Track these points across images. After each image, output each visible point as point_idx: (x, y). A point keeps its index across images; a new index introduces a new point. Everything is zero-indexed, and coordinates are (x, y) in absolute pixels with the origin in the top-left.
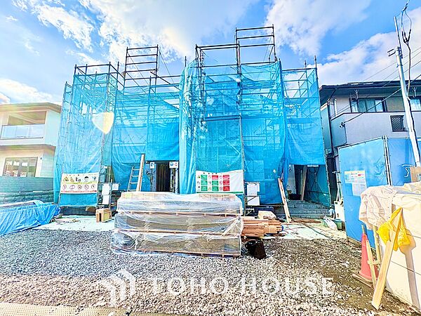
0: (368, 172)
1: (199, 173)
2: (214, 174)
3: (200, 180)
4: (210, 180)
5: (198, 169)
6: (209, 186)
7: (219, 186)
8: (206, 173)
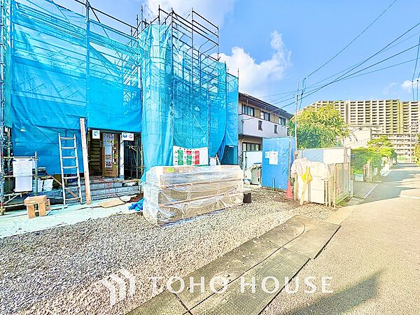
0: (279, 153)
1: (176, 148)
2: (189, 150)
3: (177, 155)
4: (185, 155)
5: (175, 144)
6: (185, 160)
7: (192, 160)
8: (183, 149)
